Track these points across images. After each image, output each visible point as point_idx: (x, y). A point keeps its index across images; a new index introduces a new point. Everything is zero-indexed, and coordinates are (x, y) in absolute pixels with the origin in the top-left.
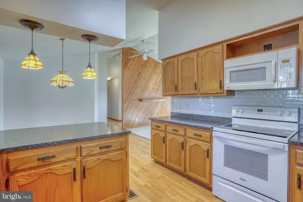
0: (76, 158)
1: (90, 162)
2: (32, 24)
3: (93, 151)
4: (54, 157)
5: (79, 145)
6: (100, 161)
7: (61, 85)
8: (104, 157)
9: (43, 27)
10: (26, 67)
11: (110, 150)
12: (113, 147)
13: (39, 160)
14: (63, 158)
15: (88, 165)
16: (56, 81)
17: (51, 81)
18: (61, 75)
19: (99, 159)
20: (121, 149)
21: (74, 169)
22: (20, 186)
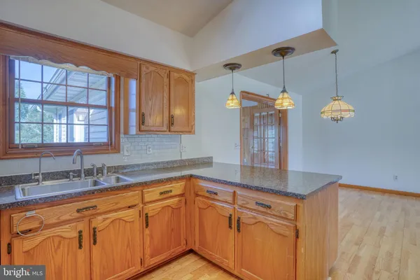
0: (232, 204)
1: (245, 216)
3: (248, 203)
4: (216, 194)
5: (236, 189)
6: (255, 221)
8: (261, 217)
11: (269, 212)
12: (274, 210)
13: (208, 191)
14: (222, 199)
15: (243, 220)
19: (254, 218)
20: (285, 218)
21: (231, 215)
22: (199, 208)
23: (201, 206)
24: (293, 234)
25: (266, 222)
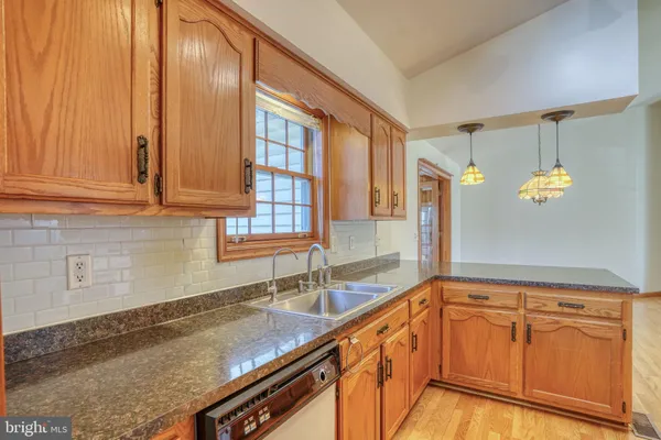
0: (517, 309)
1: (539, 322)
2: (470, 128)
3: (545, 305)
4: (487, 298)
5: (523, 290)
6: (557, 326)
7: (537, 197)
8: (568, 321)
9: (482, 125)
10: (466, 184)
11: (581, 312)
12: (589, 310)
13: (470, 296)
14: (498, 304)
15: (536, 326)
16: (526, 191)
17: (520, 192)
18: (536, 179)
19: (557, 322)
20: (608, 318)
21: (514, 323)
22: (451, 320)
23: (452, 318)
24: (620, 335)
25: (575, 325)
